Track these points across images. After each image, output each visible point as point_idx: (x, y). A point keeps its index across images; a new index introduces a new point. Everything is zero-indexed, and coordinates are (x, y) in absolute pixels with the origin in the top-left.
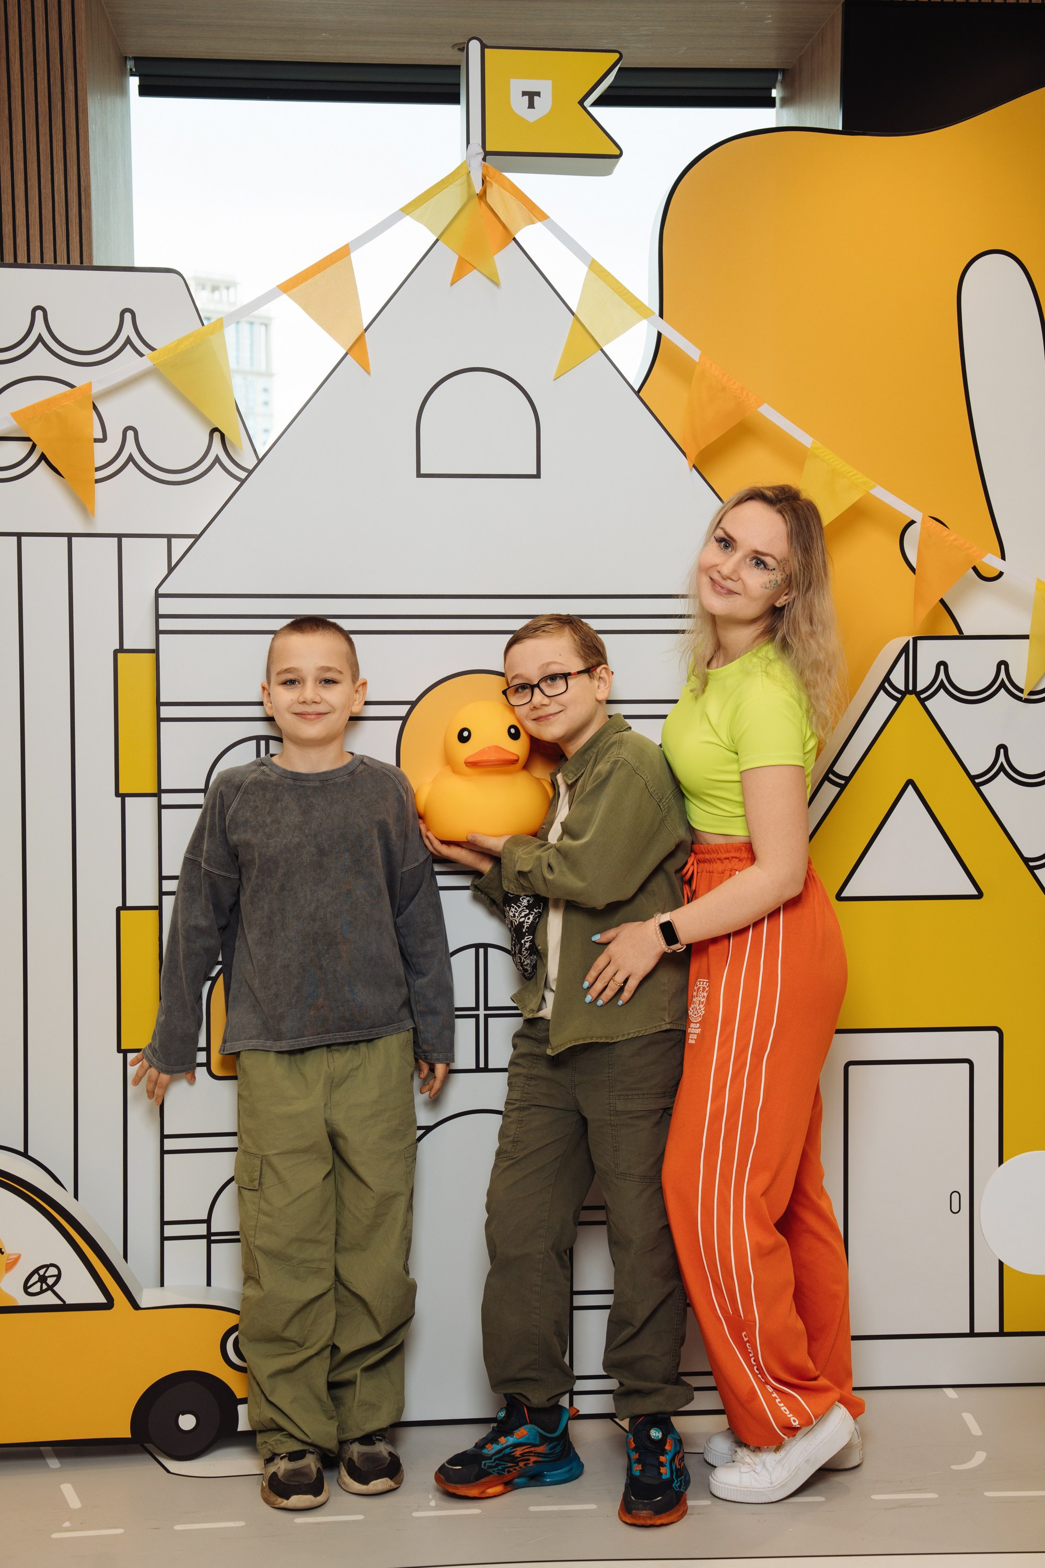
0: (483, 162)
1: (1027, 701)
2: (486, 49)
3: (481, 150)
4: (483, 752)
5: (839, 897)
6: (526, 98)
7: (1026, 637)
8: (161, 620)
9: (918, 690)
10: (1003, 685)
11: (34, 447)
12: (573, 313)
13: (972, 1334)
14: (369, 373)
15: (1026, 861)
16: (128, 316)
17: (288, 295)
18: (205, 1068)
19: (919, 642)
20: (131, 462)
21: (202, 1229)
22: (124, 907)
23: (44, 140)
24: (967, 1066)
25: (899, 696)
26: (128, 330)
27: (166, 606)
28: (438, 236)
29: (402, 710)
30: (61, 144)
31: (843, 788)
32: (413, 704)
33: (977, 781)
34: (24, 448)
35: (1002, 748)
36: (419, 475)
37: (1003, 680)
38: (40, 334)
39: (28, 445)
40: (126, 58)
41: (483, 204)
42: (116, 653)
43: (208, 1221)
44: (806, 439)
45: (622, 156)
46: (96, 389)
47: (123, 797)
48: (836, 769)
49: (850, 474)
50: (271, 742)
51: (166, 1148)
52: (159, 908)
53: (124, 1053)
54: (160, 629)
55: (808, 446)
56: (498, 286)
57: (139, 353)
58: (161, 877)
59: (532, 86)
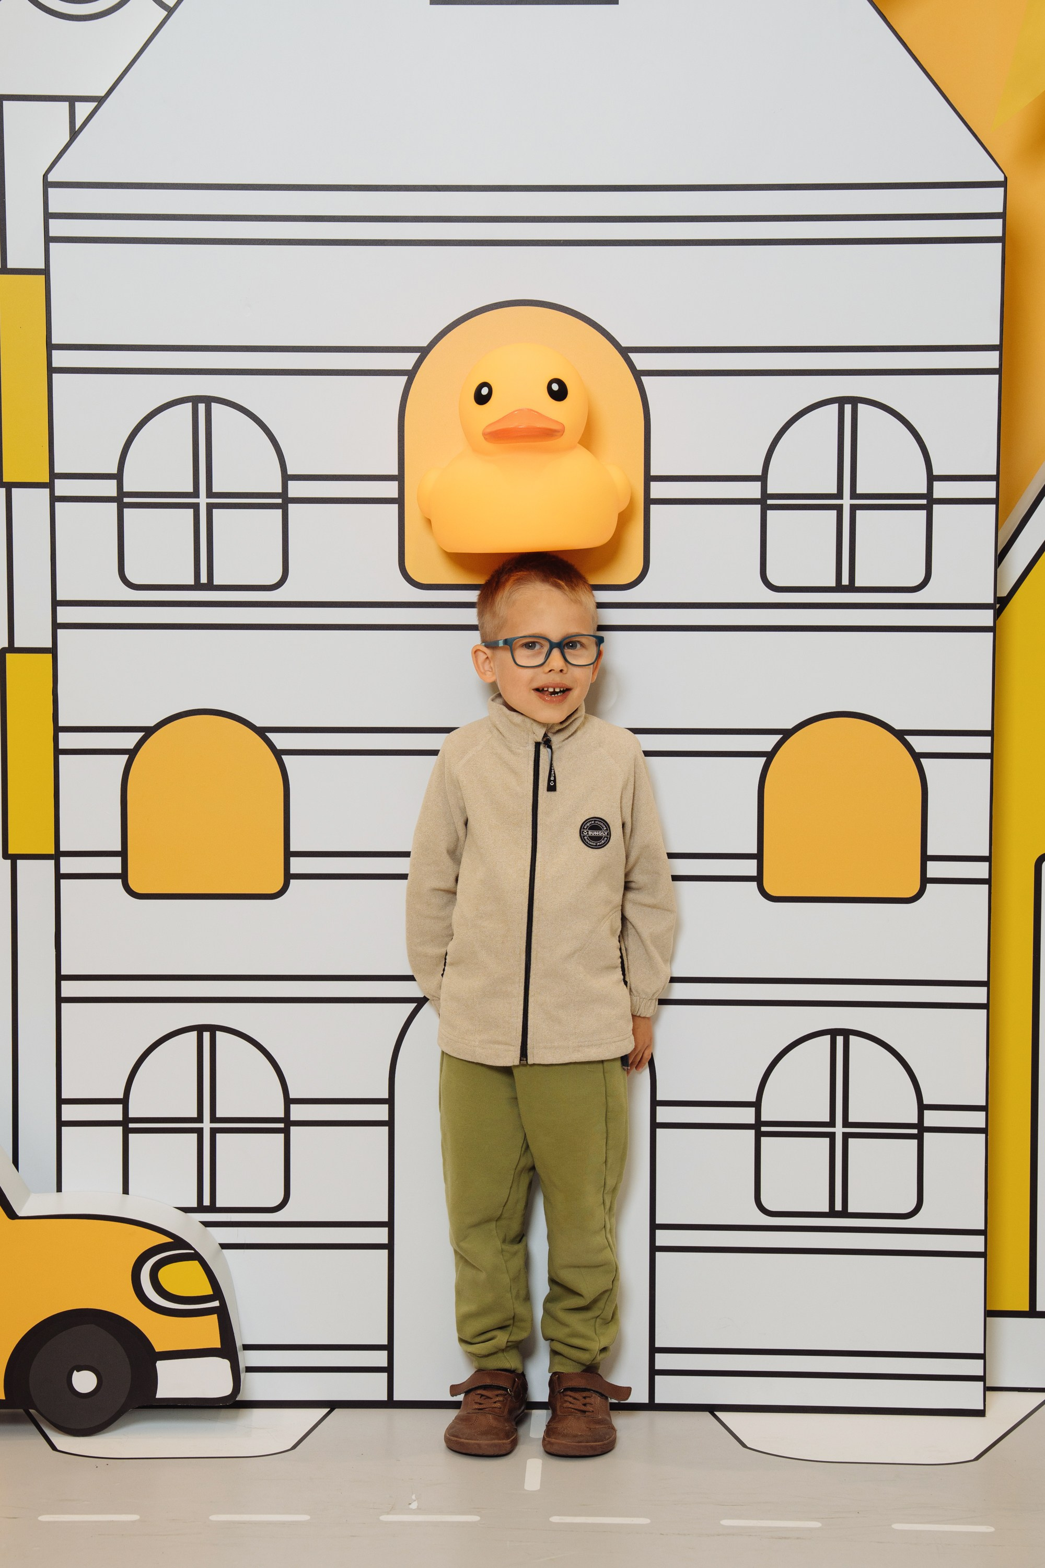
4: (511, 415)
8: (51, 221)
18: (119, 881)
21: (115, 1112)
22: (11, 649)
27: (60, 200)
29: (407, 361)
32: (424, 352)
43: (124, 1102)
47: (9, 487)
50: (214, 405)
51: (63, 995)
52: (53, 651)
53: (14, 859)
54: (51, 234)
58: (55, 604)
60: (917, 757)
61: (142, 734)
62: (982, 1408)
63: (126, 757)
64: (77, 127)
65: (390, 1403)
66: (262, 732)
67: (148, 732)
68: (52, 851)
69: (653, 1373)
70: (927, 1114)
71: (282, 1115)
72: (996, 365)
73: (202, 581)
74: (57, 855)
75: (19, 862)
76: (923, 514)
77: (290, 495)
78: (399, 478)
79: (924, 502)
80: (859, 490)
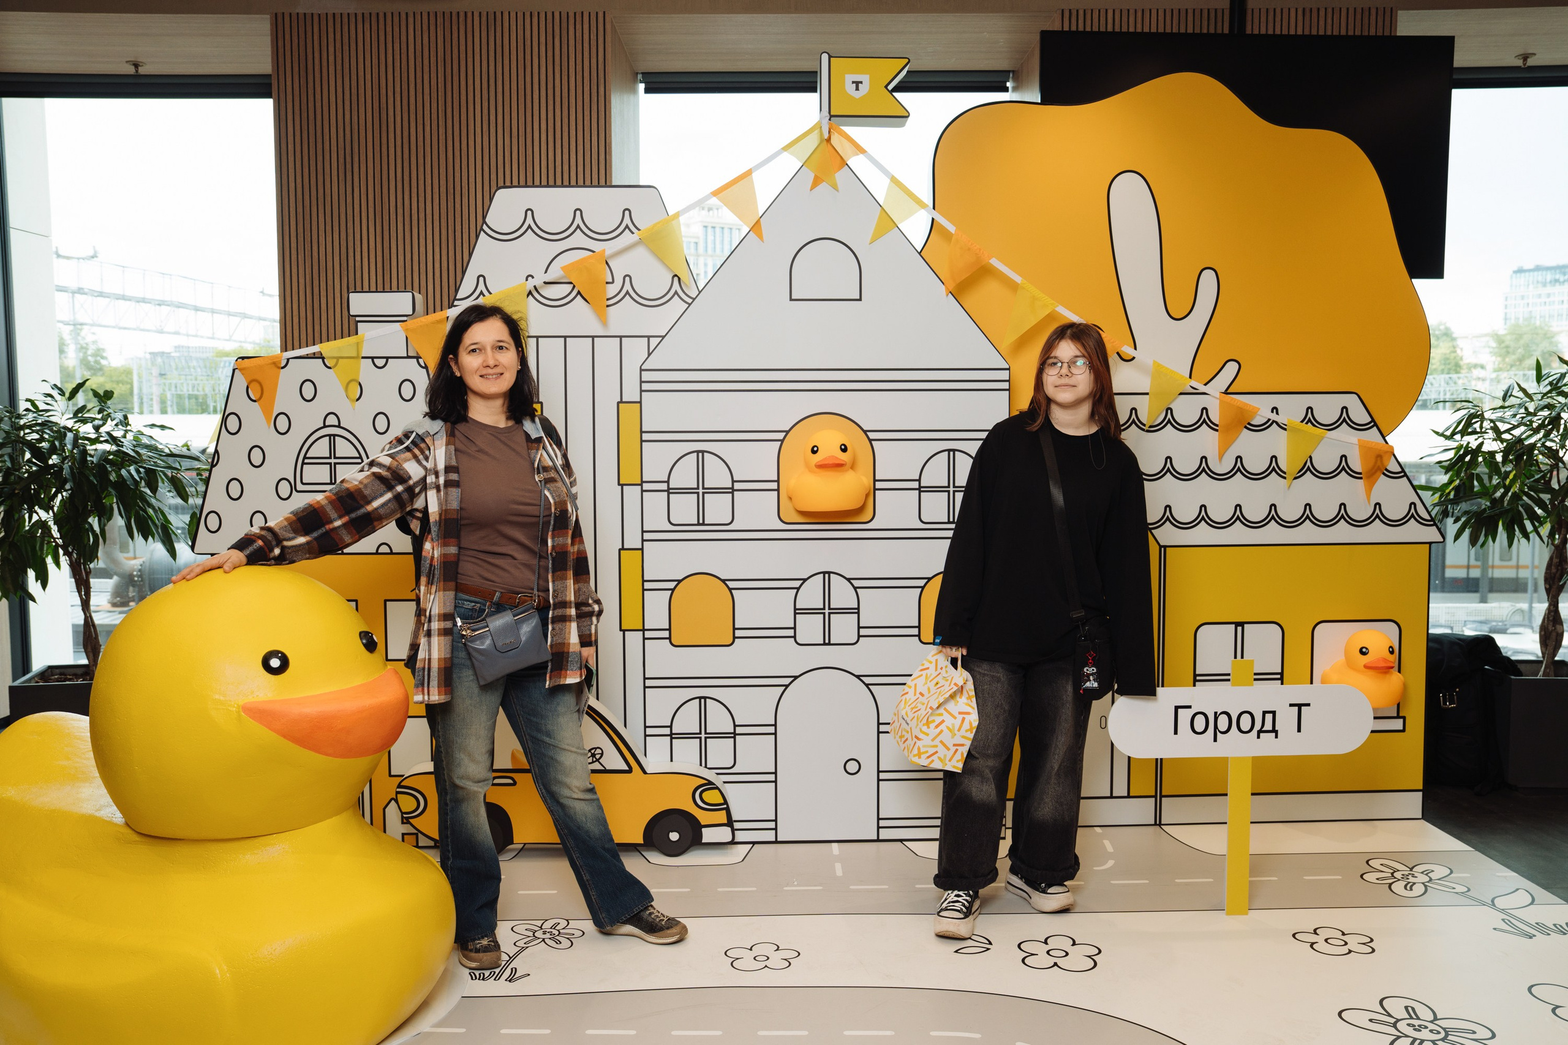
0: (830, 121)
1: (1148, 431)
2: (831, 58)
3: (828, 115)
4: (825, 459)
6: (854, 85)
7: (1147, 394)
8: (643, 384)
10: (1134, 422)
11: (574, 287)
12: (880, 206)
13: (1112, 797)
14: (762, 240)
17: (717, 199)
18: (668, 641)
20: (627, 295)
21: (667, 731)
22: (623, 549)
23: (587, 118)
26: (627, 220)
27: (646, 376)
28: (803, 163)
29: (781, 436)
30: (596, 120)
32: (787, 432)
34: (569, 287)
36: (791, 300)
37: (1134, 419)
38: (578, 224)
39: (572, 286)
40: (637, 73)
41: (829, 144)
42: (618, 403)
43: (671, 727)
44: (1018, 279)
45: (910, 116)
46: (608, 253)
47: (622, 485)
49: (1044, 299)
50: (705, 453)
51: (646, 685)
52: (642, 549)
53: (624, 631)
54: (643, 389)
55: (1019, 282)
56: (838, 191)
57: (633, 233)
58: (643, 532)
59: (857, 78)
61: (677, 582)
63: (671, 591)
64: (652, 347)
65: (776, 842)
66: (724, 581)
68: (642, 628)
69: (879, 827)
71: (732, 731)
73: (700, 522)
74: (644, 630)
75: (627, 632)
77: (735, 488)
78: (778, 481)
80: (956, 485)
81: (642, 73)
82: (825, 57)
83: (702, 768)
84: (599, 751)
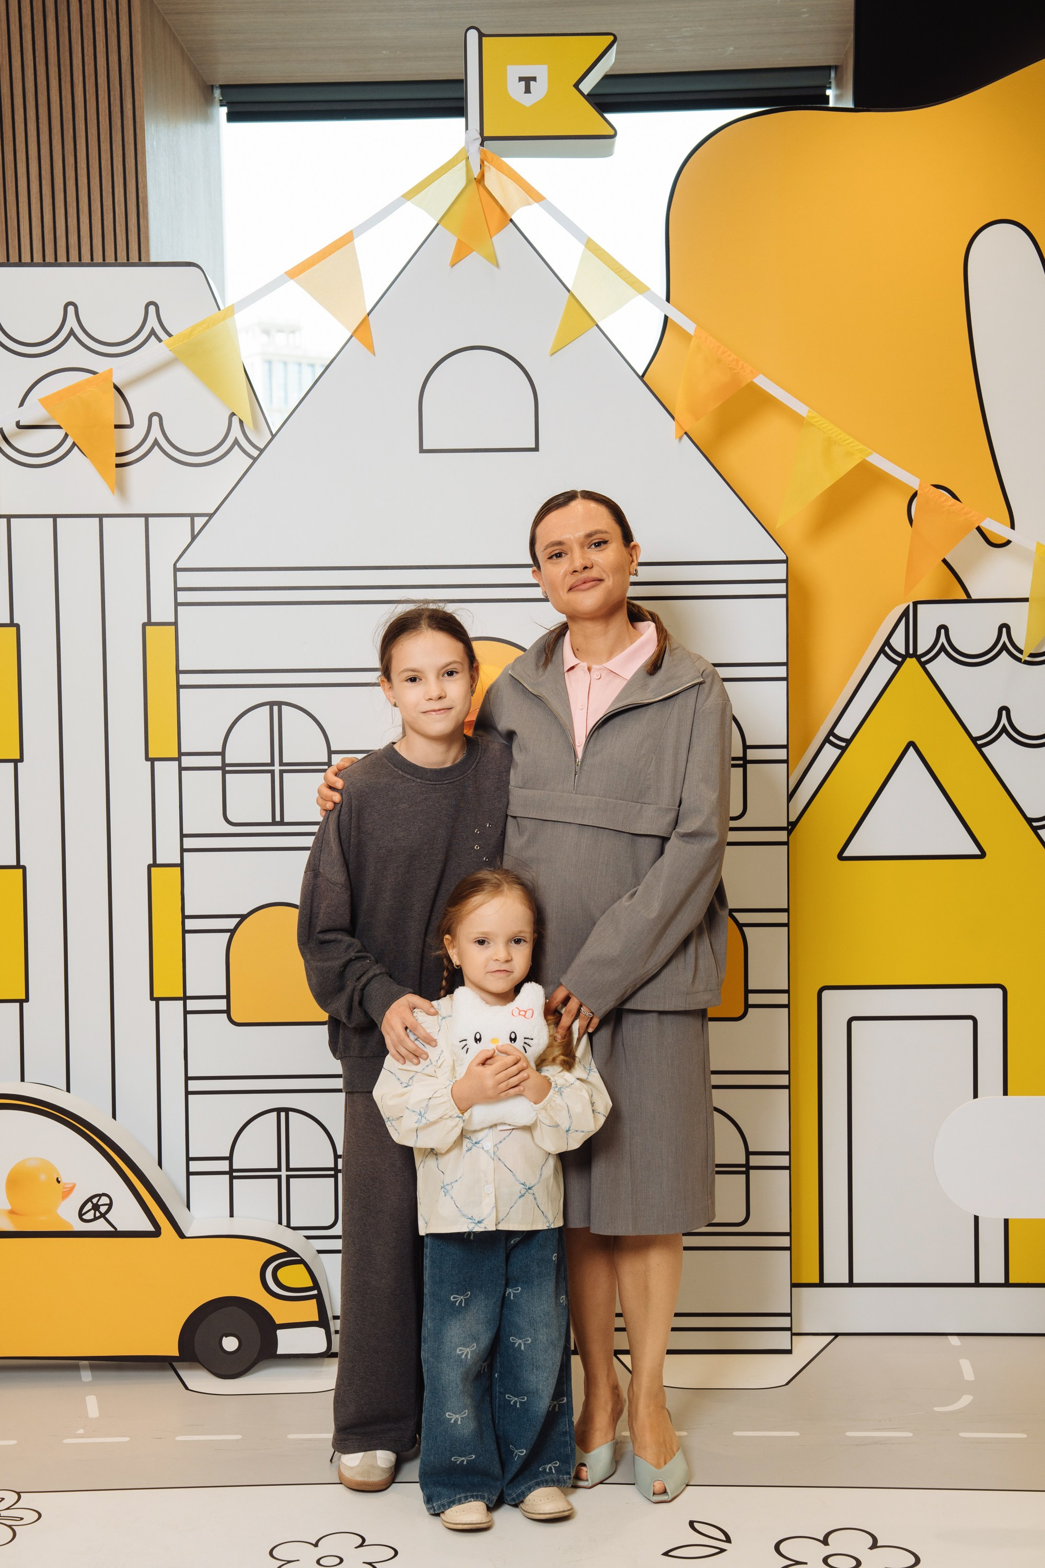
0: (481, 147)
1: (1027, 663)
2: (484, 38)
3: (478, 136)
5: (841, 857)
6: (523, 83)
7: (1026, 600)
8: (179, 593)
9: (919, 652)
10: (1004, 647)
11: (66, 433)
12: (569, 291)
13: (977, 1284)
14: (374, 354)
15: (1029, 821)
16: (152, 309)
17: (297, 282)
18: (225, 1015)
19: (919, 606)
20: (156, 446)
21: (224, 1166)
22: (154, 864)
24: (971, 1022)
25: (899, 659)
26: (152, 322)
27: (185, 579)
28: (438, 220)
30: (121, 159)
31: (843, 750)
33: (979, 742)
34: (58, 435)
35: (1004, 709)
36: (422, 451)
37: (1004, 642)
38: (72, 328)
39: (63, 431)
40: (212, 87)
41: (481, 188)
42: (144, 625)
43: (230, 1158)
44: (802, 409)
45: (616, 136)
46: (122, 376)
47: (152, 761)
48: (836, 731)
49: (846, 442)
50: (283, 706)
51: (190, 1089)
52: (182, 865)
53: (157, 1000)
54: (179, 601)
55: (804, 415)
56: (498, 266)
57: (160, 340)
58: (182, 836)
59: (527, 72)
60: (740, 926)
61: (238, 920)
62: (790, 1348)
63: (229, 934)
64: (196, 531)
67: (243, 917)
68: (182, 995)
70: (751, 1157)
71: (332, 1166)
72: (785, 676)
73: (277, 820)
74: (185, 998)
75: (161, 1002)
76: (741, 769)
79: (741, 762)
81: (222, 87)
82: (473, 36)
83: (283, 1228)
84: (104, 1200)
